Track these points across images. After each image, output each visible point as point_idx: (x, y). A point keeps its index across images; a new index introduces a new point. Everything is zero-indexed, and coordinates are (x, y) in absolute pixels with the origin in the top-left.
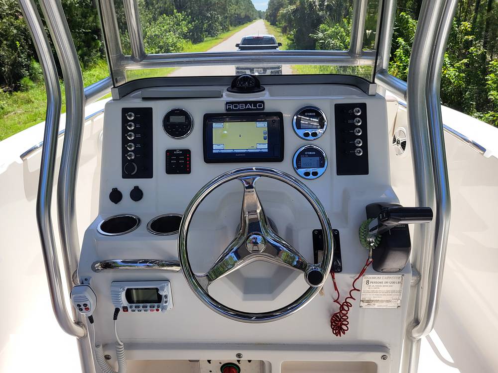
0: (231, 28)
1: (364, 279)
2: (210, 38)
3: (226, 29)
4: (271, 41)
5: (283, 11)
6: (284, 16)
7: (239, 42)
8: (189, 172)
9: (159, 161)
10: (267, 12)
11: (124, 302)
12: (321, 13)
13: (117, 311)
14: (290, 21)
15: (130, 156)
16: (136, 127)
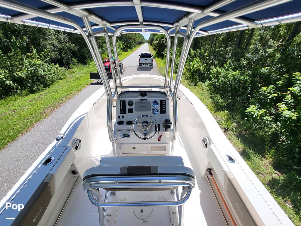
0: (137, 46)
1: (164, 132)
2: (130, 50)
3: (135, 46)
4: (150, 55)
5: (153, 42)
6: (154, 44)
7: (140, 54)
8: (133, 113)
9: (127, 111)
11: (123, 137)
13: (121, 138)
14: (156, 46)
15: (122, 110)
16: (122, 104)
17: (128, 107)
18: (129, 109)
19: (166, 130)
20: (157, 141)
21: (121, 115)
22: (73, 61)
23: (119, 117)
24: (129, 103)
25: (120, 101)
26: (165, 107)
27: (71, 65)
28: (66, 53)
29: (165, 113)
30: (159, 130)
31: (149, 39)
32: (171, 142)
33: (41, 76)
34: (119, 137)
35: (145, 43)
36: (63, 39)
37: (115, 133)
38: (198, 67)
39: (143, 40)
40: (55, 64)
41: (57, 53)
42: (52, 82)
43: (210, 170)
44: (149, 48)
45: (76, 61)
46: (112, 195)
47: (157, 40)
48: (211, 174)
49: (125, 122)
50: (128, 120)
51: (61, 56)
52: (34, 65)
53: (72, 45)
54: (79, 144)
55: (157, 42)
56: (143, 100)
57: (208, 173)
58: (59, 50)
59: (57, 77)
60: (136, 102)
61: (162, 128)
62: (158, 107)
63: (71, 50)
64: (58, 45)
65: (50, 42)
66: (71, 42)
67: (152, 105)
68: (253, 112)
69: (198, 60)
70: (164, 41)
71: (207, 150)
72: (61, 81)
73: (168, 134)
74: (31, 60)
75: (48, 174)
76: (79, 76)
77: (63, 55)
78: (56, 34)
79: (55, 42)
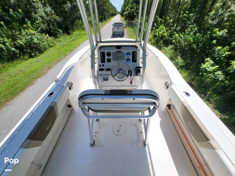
0: (110, 17)
1: (134, 77)
2: (105, 21)
3: (109, 18)
4: (122, 24)
5: (125, 13)
6: (125, 15)
7: (113, 24)
8: (110, 62)
9: (106, 60)
10: (120, 12)
11: (103, 80)
12: (135, 14)
13: (102, 81)
14: (127, 16)
15: (102, 60)
16: (102, 55)
17: (107, 57)
18: (108, 59)
19: (136, 75)
20: (129, 84)
21: (102, 64)
22: (59, 31)
23: (100, 66)
24: (108, 54)
25: (101, 52)
26: (136, 57)
27: (58, 35)
28: (53, 25)
29: (136, 62)
30: (131, 75)
31: (121, 10)
32: (140, 86)
33: (36, 44)
34: (100, 81)
35: (117, 14)
36: (49, 12)
37: (98, 77)
38: (163, 33)
39: (116, 12)
40: (46, 34)
41: (46, 25)
42: (45, 49)
43: (169, 106)
44: (121, 19)
45: (62, 32)
46: (97, 121)
47: (128, 10)
48: (170, 108)
49: (105, 69)
50: (107, 68)
51: (49, 27)
52: (30, 35)
53: (57, 17)
54: (71, 86)
55: (127, 12)
56: (119, 51)
57: (168, 108)
58: (47, 22)
59: (48, 44)
60: (113, 53)
61: (133, 73)
62: (131, 57)
63: (57, 22)
64: (46, 17)
65: (39, 15)
66: (56, 14)
67: (125, 56)
68: (207, 67)
69: (163, 27)
70: (134, 11)
71: (168, 90)
72: (51, 49)
73: (138, 78)
74: (27, 30)
75: (53, 102)
76: (65, 44)
77: (51, 27)
78: (43, 7)
79: (44, 15)
